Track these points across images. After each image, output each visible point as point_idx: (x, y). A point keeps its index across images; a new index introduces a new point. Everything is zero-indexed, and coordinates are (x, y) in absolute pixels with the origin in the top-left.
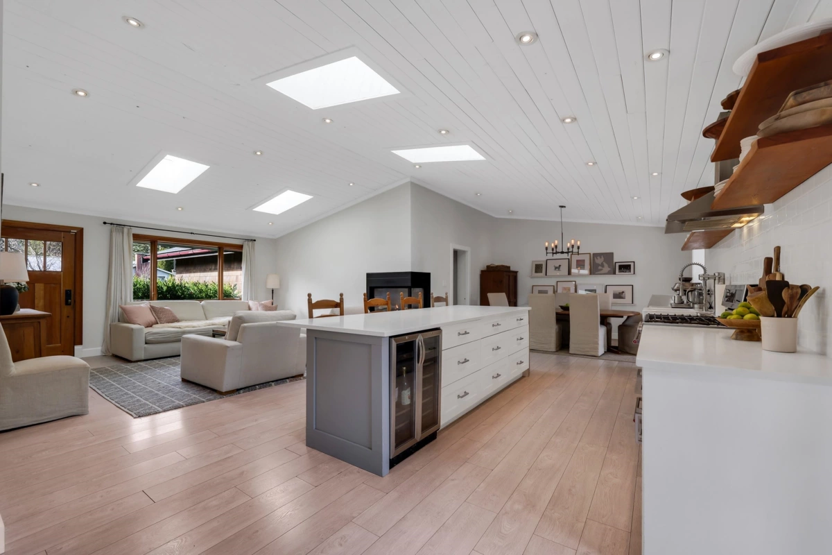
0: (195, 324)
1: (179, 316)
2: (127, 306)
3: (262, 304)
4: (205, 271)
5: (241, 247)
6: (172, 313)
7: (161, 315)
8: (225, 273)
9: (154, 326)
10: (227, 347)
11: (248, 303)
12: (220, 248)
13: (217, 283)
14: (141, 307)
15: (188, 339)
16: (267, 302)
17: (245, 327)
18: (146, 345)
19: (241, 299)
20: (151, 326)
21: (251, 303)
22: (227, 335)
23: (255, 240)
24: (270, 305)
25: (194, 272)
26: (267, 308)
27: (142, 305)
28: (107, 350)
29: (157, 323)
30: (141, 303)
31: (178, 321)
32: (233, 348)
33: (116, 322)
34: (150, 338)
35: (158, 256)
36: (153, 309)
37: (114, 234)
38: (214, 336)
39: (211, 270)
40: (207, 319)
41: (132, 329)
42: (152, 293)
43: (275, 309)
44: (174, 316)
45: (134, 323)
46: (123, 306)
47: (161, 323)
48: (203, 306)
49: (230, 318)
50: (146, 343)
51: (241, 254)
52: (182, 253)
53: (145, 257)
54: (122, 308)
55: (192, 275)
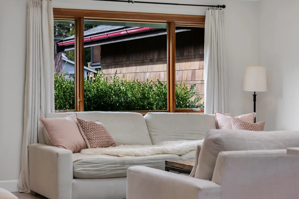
0: (138, 150)
1: (115, 136)
2: (48, 120)
3: (238, 120)
4: (143, 63)
5: (202, 19)
6: (105, 132)
7: (91, 134)
8: (178, 66)
9: (83, 151)
10: (199, 189)
11: (214, 117)
12: (169, 24)
13: (166, 83)
14: (66, 121)
15: (138, 172)
16: (248, 116)
17: (225, 158)
18: (74, 181)
19: (202, 111)
20: (79, 152)
21: (220, 118)
22: (197, 170)
23: (224, 7)
24: (252, 122)
25: (127, 66)
26: (245, 126)
27: (67, 118)
28: (25, 185)
29: (87, 148)
30: (66, 116)
31: (113, 144)
32: (207, 192)
33: (35, 144)
34: (79, 169)
35: (86, 39)
36: (80, 123)
37: (31, 10)
38: (167, 169)
39: (152, 62)
40: (153, 144)
41: (57, 154)
42: (79, 100)
43: (261, 128)
44: (109, 137)
45: (57, 146)
46: (44, 118)
47: (92, 147)
48: (147, 121)
49: (200, 142)
50: (74, 178)
51: (201, 31)
52: (111, 34)
53: (60, 44)
54: (42, 121)
55: (124, 70)
